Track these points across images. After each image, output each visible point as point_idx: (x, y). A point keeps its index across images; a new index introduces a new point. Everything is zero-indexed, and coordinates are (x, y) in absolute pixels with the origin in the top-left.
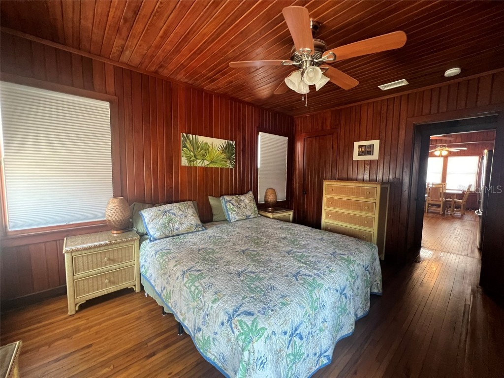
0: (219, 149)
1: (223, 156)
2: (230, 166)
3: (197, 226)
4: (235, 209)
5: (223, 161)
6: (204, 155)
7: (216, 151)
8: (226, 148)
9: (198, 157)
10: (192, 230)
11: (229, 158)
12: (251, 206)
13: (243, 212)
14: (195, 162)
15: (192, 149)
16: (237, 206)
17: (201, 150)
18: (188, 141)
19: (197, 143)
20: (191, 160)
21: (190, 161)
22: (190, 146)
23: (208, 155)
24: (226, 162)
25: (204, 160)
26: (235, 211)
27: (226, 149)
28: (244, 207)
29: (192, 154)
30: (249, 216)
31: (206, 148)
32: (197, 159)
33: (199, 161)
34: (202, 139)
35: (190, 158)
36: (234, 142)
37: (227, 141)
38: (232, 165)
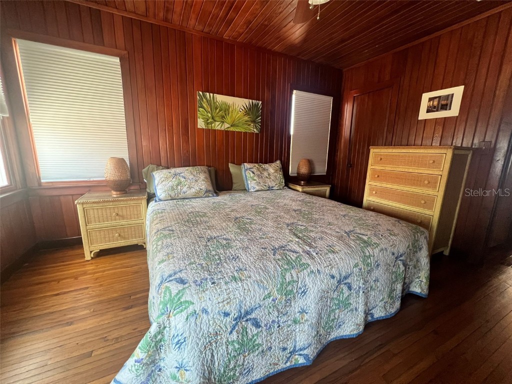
0: (241, 110)
1: (246, 118)
2: (255, 130)
3: (206, 192)
4: (255, 178)
5: (246, 124)
6: (223, 117)
7: (238, 113)
8: (250, 109)
9: (217, 119)
10: (201, 195)
11: (254, 122)
12: (276, 177)
13: (265, 183)
14: (213, 125)
15: (209, 110)
16: (258, 176)
17: (220, 111)
18: (205, 100)
19: (214, 103)
20: (209, 121)
21: (208, 124)
22: (207, 106)
23: (229, 118)
24: (249, 125)
25: (223, 122)
26: (255, 180)
27: (250, 111)
28: (267, 177)
29: (210, 115)
30: (272, 187)
31: (226, 109)
32: (215, 121)
33: (217, 123)
34: (220, 98)
35: (208, 120)
36: (261, 102)
37: (251, 101)
38: (256, 128)
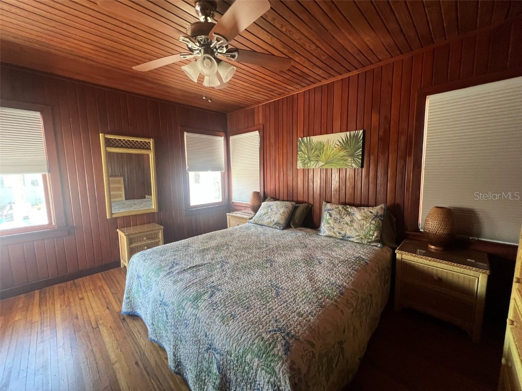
0: (336, 146)
1: (342, 153)
2: (354, 165)
4: (330, 221)
5: (343, 159)
6: (318, 156)
7: (333, 149)
8: (347, 142)
9: (312, 159)
11: (352, 156)
12: (362, 226)
13: (342, 229)
14: (309, 164)
15: (306, 152)
16: (335, 220)
17: (315, 150)
18: (303, 144)
19: (310, 144)
20: (306, 162)
21: (305, 164)
22: (305, 150)
23: (323, 156)
24: (346, 160)
25: (318, 161)
26: (329, 224)
27: (345, 145)
28: (347, 224)
29: (306, 156)
30: (349, 237)
31: (321, 147)
32: (311, 161)
33: (312, 163)
34: (316, 139)
35: (305, 161)
36: (361, 131)
37: (348, 133)
38: (356, 164)
